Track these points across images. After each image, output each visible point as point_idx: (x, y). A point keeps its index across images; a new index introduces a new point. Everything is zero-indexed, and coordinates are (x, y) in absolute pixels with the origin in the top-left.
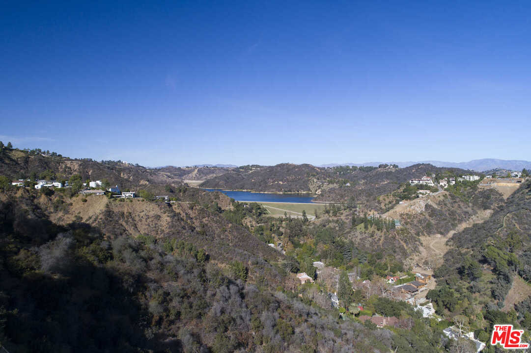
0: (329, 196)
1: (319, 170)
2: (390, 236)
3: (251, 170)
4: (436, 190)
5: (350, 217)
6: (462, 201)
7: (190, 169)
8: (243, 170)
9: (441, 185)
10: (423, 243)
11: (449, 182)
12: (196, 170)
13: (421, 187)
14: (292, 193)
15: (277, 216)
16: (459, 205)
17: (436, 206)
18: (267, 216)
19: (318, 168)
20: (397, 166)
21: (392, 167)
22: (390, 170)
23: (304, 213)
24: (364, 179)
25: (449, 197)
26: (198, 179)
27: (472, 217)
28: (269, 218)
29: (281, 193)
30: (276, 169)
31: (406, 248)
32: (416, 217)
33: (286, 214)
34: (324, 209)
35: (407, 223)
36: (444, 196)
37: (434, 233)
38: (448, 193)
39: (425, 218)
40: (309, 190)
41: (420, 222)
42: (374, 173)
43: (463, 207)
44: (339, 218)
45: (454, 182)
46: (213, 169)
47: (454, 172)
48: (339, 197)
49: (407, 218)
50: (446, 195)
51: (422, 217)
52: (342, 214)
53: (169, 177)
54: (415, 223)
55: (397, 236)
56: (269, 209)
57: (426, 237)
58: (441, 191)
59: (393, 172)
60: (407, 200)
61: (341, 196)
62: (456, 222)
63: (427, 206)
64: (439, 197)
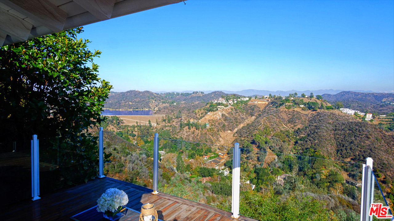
0: (164, 111)
1: (156, 95)
2: (204, 132)
4: (227, 106)
5: (178, 123)
6: (240, 112)
9: (230, 103)
10: (221, 135)
11: (233, 101)
13: (219, 104)
14: (139, 110)
15: (131, 125)
16: (239, 114)
17: (227, 115)
18: (124, 125)
19: (156, 94)
20: (203, 93)
21: (200, 93)
22: (199, 95)
23: (150, 122)
24: (184, 100)
25: (234, 110)
27: (245, 121)
28: (125, 126)
29: (131, 110)
30: (126, 94)
31: (212, 139)
32: (217, 121)
33: (137, 123)
34: (162, 119)
35: (212, 125)
36: (231, 109)
37: (227, 130)
38: (233, 107)
39: (222, 122)
40: (150, 108)
41: (219, 124)
42: (190, 97)
43: (241, 115)
44: (172, 124)
45: (236, 101)
47: (236, 96)
48: (170, 111)
49: (212, 122)
50: (232, 108)
51: (220, 121)
52: (174, 121)
54: (217, 125)
55: (208, 133)
56: (125, 120)
57: (223, 132)
58: (229, 107)
59: (201, 96)
60: (212, 112)
61: (172, 111)
62: (238, 123)
63: (223, 115)
64: (229, 109)
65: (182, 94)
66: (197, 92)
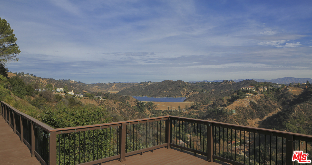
0: (193, 99)
1: (187, 84)
2: (230, 119)
3: (147, 84)
4: (255, 94)
5: (206, 110)
6: (271, 100)
7: (111, 84)
8: (143, 85)
9: (259, 91)
10: (249, 123)
11: (264, 89)
12: (115, 85)
13: (247, 92)
14: (172, 97)
15: (163, 110)
16: (270, 102)
17: (256, 102)
18: (158, 110)
20: (233, 82)
21: (230, 82)
22: (229, 84)
23: (180, 108)
24: (213, 89)
25: (264, 97)
26: (116, 90)
27: (277, 109)
29: (165, 97)
30: (162, 83)
32: (245, 109)
33: (169, 108)
34: (191, 105)
35: (239, 112)
37: (256, 118)
39: (250, 109)
40: (181, 95)
41: (247, 111)
42: (220, 85)
43: (272, 103)
44: (200, 110)
45: (267, 89)
46: (125, 84)
47: (266, 84)
48: (200, 99)
49: (240, 109)
50: (262, 96)
51: (248, 109)
52: (201, 108)
53: (99, 89)
54: (244, 112)
55: (234, 119)
56: (159, 105)
57: (251, 120)
58: (258, 94)
59: (231, 84)
60: (239, 99)
61: (201, 98)
62: (268, 111)
63: (251, 103)
64: (258, 97)
65: (212, 83)
66: (227, 81)
